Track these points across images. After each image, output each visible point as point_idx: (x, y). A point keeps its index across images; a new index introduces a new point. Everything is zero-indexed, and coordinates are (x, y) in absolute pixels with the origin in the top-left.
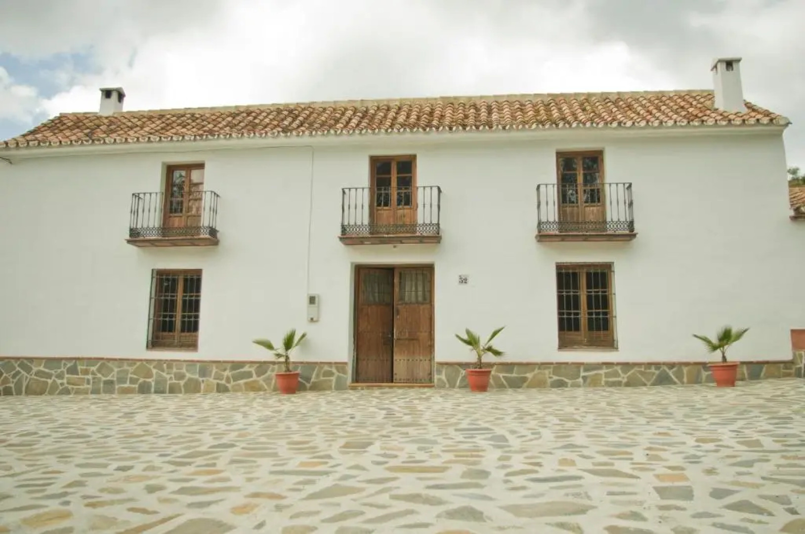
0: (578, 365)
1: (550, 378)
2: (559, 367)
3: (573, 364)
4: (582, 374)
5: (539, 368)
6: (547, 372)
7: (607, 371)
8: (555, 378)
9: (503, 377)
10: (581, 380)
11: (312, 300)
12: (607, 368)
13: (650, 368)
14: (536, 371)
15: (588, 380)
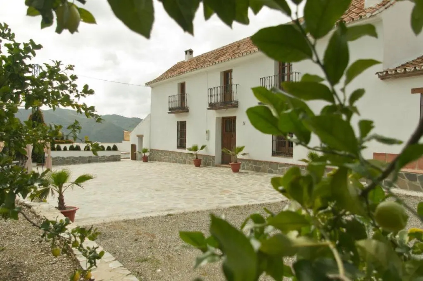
0: (277, 163)
1: (268, 168)
2: (271, 163)
3: (275, 163)
4: (279, 168)
5: (265, 164)
6: (267, 165)
7: (287, 168)
8: (270, 169)
9: (254, 166)
10: (278, 171)
11: (207, 132)
12: (287, 166)
13: (303, 168)
14: (264, 165)
15: (281, 171)
